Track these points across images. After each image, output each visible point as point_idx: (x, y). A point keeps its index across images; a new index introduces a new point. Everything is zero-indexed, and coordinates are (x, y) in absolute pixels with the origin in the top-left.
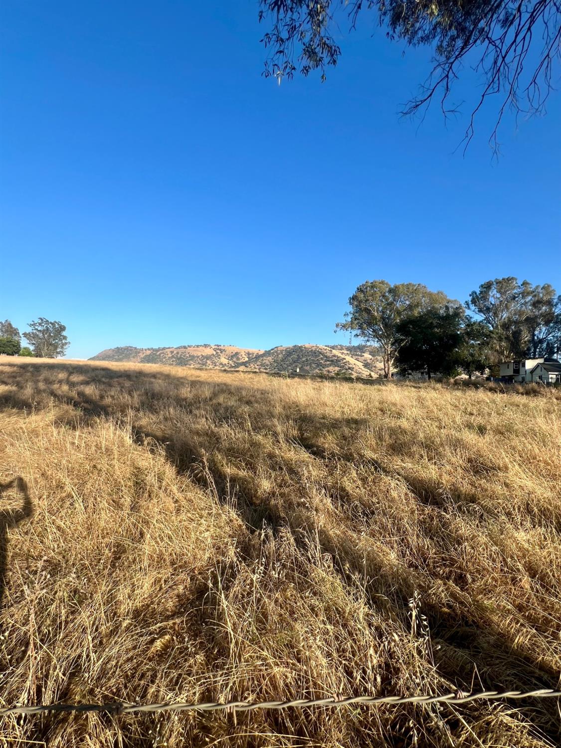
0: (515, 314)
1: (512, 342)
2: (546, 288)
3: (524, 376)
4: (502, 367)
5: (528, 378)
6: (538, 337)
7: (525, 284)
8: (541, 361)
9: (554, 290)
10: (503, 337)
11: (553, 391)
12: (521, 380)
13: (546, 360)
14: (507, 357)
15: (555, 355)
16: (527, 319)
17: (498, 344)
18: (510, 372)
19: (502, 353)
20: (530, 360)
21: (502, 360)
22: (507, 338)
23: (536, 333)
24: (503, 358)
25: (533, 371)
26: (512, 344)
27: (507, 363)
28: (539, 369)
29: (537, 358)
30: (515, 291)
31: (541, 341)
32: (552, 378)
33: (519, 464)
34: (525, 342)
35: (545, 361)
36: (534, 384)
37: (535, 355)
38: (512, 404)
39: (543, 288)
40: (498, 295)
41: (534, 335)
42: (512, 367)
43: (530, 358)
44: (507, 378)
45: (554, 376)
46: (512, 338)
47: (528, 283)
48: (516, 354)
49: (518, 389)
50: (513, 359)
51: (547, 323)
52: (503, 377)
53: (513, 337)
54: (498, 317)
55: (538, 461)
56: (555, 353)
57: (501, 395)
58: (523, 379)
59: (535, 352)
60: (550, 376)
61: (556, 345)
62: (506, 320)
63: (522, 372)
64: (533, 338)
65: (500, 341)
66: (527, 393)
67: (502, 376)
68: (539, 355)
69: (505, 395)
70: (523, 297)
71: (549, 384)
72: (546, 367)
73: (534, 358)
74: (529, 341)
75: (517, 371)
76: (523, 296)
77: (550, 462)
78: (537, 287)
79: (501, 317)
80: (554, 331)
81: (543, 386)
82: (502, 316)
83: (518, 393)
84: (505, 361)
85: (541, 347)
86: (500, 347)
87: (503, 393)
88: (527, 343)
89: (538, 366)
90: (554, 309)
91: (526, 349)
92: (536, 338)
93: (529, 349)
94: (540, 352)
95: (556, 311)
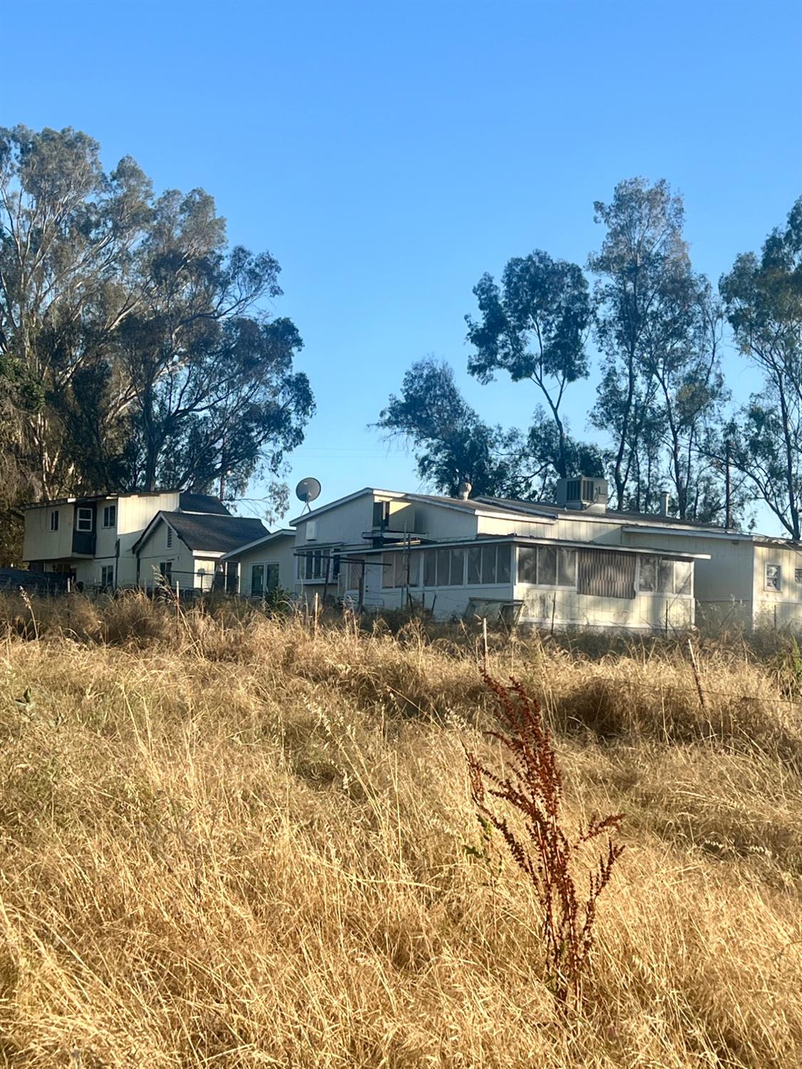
0: (88, 298)
1: (73, 415)
2: (198, 206)
3: (112, 562)
4: (37, 523)
5: (125, 572)
6: (162, 404)
7: (125, 172)
8: (168, 503)
9: (221, 223)
10: (40, 392)
11: (202, 624)
12: (98, 578)
13: (186, 501)
14: (53, 480)
15: (217, 482)
16: (130, 325)
17: (19, 422)
18: (60, 545)
19: (33, 460)
20: (135, 497)
21: (31, 491)
22: (55, 398)
23: (158, 386)
24: (37, 485)
25: (141, 543)
26: (74, 423)
27: (52, 509)
28: (162, 534)
29: (157, 493)
30: (90, 198)
31: (172, 423)
32: (202, 573)
33: (60, 949)
34: (120, 420)
35: (183, 505)
36: (139, 596)
37: (150, 478)
38: (56, 685)
39: (188, 206)
40: (27, 201)
41: (148, 397)
42: (68, 522)
43: (133, 491)
44: (48, 569)
45: (209, 566)
46: (71, 399)
47: (135, 173)
48: (84, 468)
49: (84, 621)
50: (75, 490)
51: (196, 351)
52: (37, 565)
53: (78, 393)
54: (23, 299)
55: (130, 925)
56: (215, 474)
57: (19, 647)
58: (108, 575)
59: (150, 466)
60: (199, 565)
61: (218, 445)
62: (54, 318)
63: (104, 547)
64: (148, 408)
65: (28, 406)
66: (115, 636)
67: (33, 564)
68: (165, 478)
69: (35, 646)
70: (118, 230)
71: (190, 596)
72: (184, 525)
73: (147, 491)
74: (132, 417)
75: (86, 543)
76: (116, 227)
77: (167, 918)
78: (170, 195)
79: (37, 306)
80: (216, 388)
81: (170, 607)
82: (39, 299)
83: (81, 637)
84: (44, 498)
85: (171, 449)
86: (30, 432)
87: (29, 637)
88: (127, 426)
89: (158, 522)
90: (216, 300)
91: (120, 450)
92: (156, 409)
93: (131, 452)
94: (168, 465)
95: (226, 306)
